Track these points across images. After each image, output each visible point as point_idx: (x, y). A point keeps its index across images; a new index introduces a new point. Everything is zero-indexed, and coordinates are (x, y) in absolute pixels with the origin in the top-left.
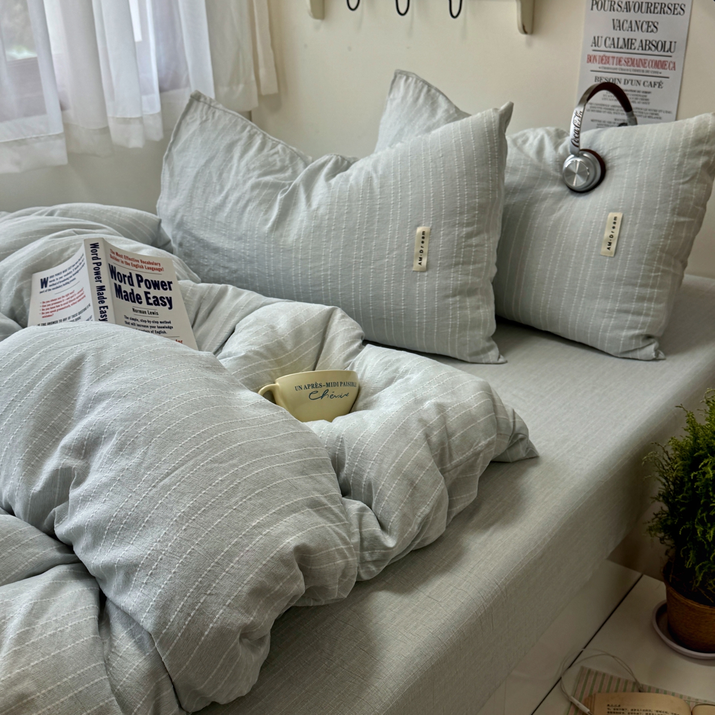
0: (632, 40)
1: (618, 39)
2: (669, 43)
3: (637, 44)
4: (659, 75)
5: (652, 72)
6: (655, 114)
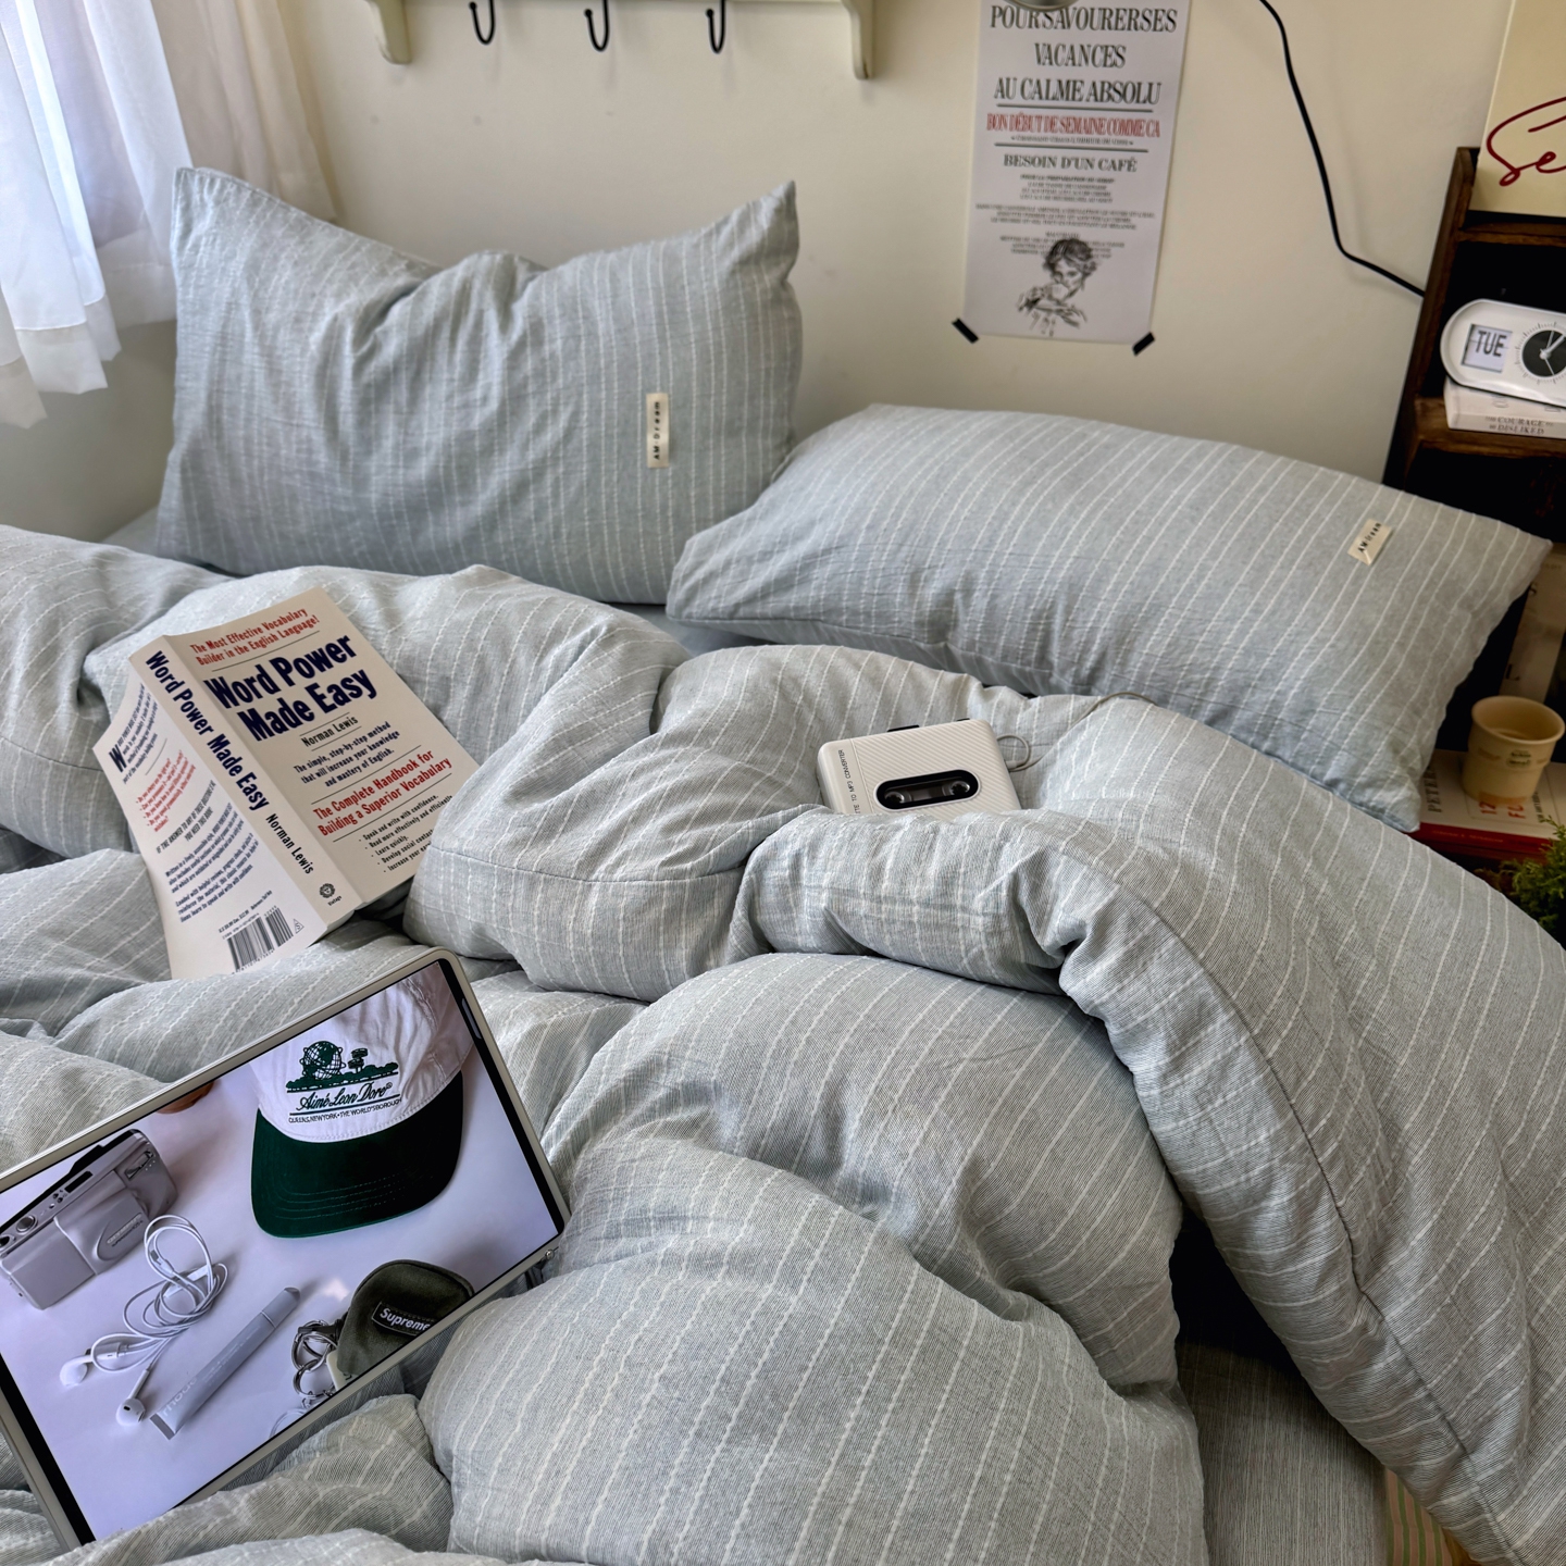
0: (1075, 82)
1: (1048, 81)
2: (1147, 86)
3: (1085, 90)
4: (1129, 147)
5: (1114, 142)
6: (1123, 220)
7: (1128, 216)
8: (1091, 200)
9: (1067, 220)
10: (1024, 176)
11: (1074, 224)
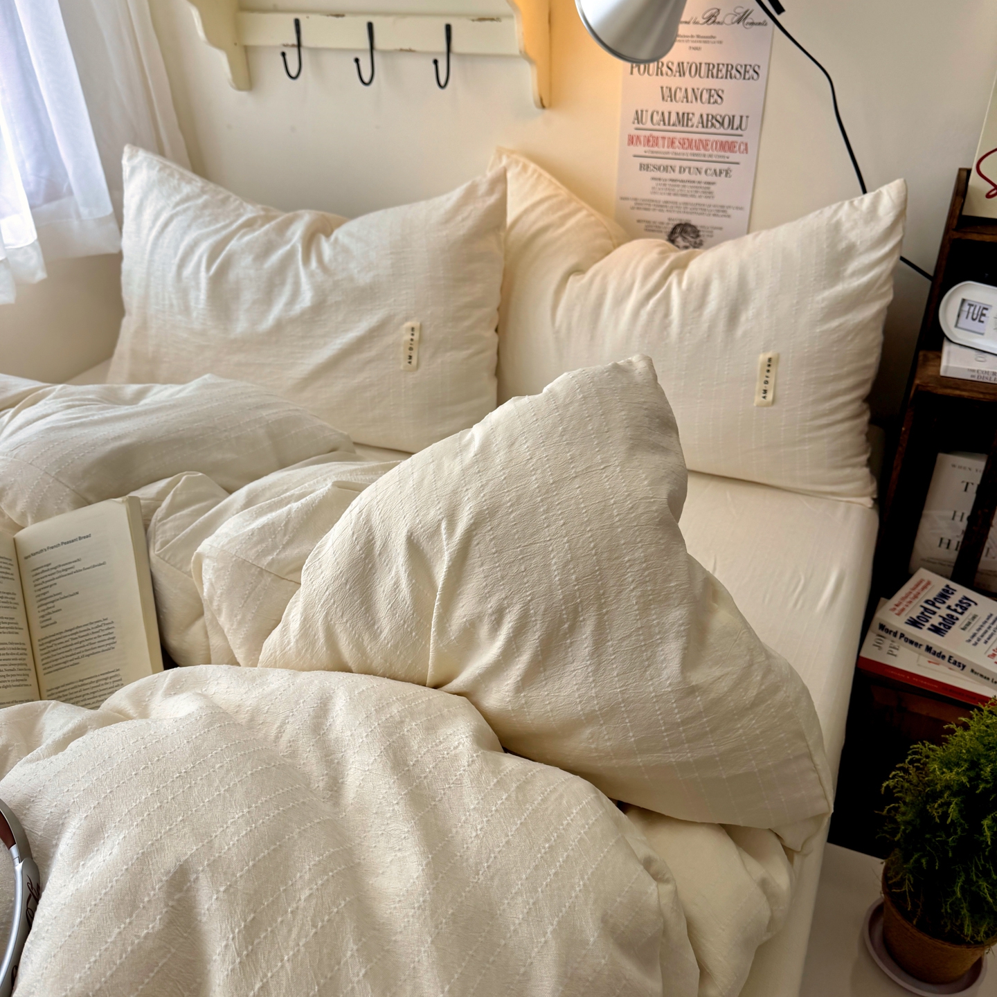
0: (688, 114)
1: (670, 113)
2: (739, 118)
3: (696, 120)
4: (726, 160)
5: (716, 156)
6: (722, 211)
7: (725, 209)
8: (700, 197)
9: (682, 210)
10: (653, 179)
11: (687, 213)
